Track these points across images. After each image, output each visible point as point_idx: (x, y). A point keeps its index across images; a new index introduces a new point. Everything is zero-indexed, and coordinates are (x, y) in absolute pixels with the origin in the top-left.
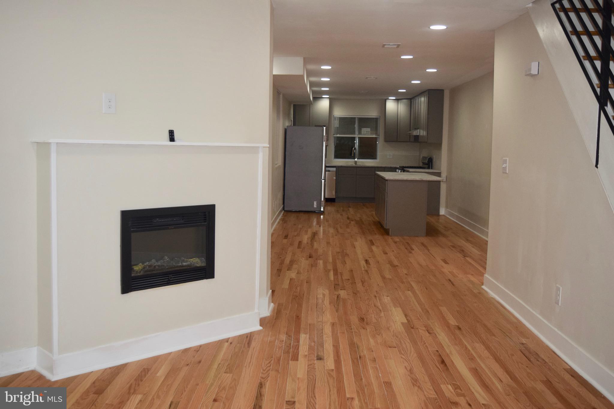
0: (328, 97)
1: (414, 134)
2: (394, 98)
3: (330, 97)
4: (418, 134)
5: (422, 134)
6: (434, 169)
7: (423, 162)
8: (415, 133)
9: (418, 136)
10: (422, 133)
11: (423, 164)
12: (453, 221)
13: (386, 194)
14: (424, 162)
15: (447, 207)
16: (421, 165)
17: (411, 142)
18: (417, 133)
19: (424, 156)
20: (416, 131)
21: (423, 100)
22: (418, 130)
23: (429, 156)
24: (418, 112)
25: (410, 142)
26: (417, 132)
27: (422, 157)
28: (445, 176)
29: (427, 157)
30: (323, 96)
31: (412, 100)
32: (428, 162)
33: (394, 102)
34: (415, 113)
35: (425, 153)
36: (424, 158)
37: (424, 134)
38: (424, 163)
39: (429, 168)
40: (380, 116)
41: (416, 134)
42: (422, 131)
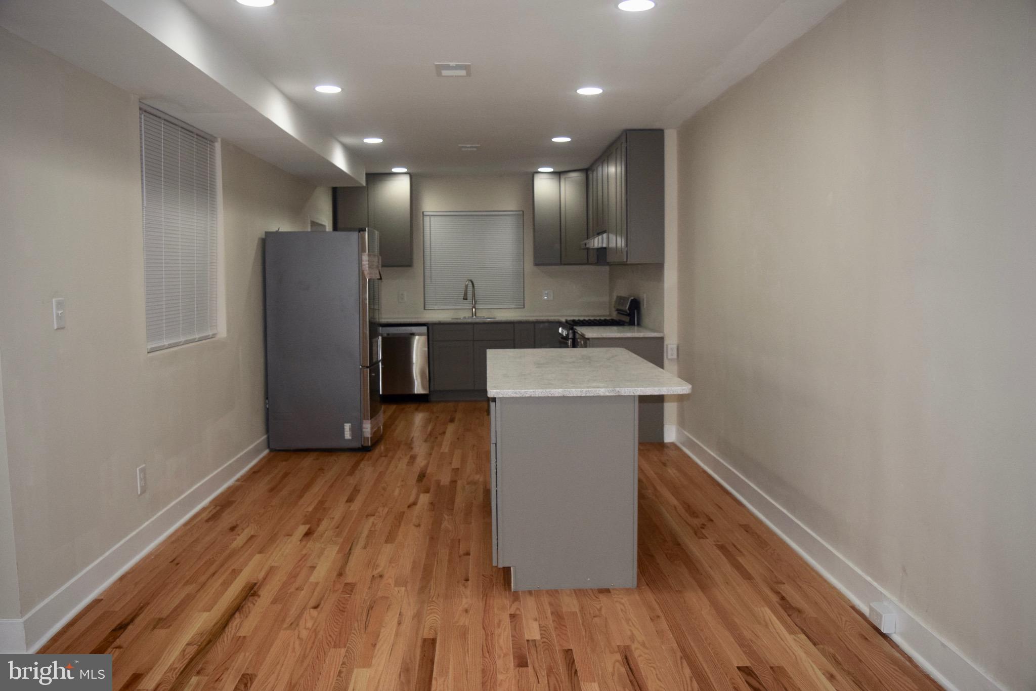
0: (405, 170)
1: (596, 246)
2: (551, 170)
3: (412, 171)
4: (604, 246)
5: (612, 245)
6: (647, 328)
7: (617, 310)
8: (597, 242)
9: (605, 248)
10: (616, 241)
11: (619, 313)
12: (705, 472)
13: (493, 447)
14: (620, 308)
15: (682, 423)
16: (615, 316)
17: (591, 264)
18: (602, 243)
19: (619, 295)
20: (600, 237)
21: (613, 171)
22: (605, 235)
23: (631, 296)
24: (603, 199)
25: (588, 263)
26: (603, 239)
27: (615, 298)
28: (675, 347)
29: (628, 298)
30: (395, 170)
31: (589, 172)
32: (629, 309)
33: (552, 179)
34: (597, 200)
35: (623, 290)
36: (621, 299)
37: (619, 245)
38: (619, 311)
39: (631, 323)
40: (523, 212)
41: (600, 246)
42: (612, 237)
